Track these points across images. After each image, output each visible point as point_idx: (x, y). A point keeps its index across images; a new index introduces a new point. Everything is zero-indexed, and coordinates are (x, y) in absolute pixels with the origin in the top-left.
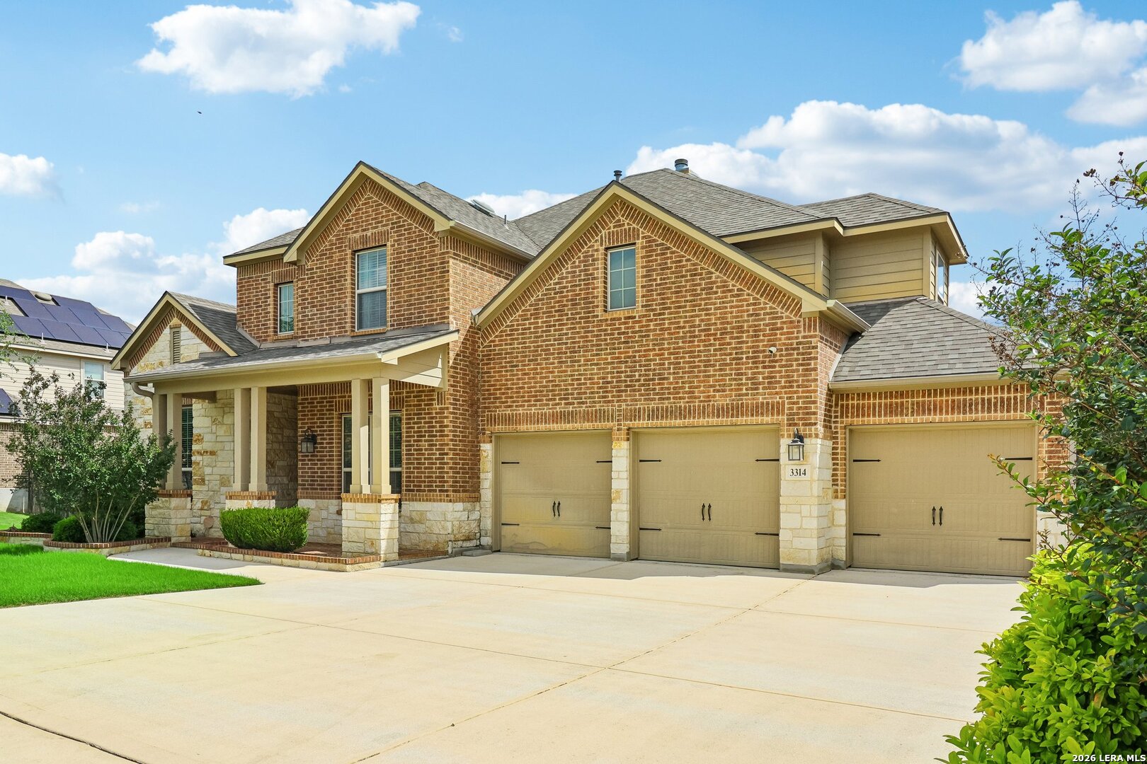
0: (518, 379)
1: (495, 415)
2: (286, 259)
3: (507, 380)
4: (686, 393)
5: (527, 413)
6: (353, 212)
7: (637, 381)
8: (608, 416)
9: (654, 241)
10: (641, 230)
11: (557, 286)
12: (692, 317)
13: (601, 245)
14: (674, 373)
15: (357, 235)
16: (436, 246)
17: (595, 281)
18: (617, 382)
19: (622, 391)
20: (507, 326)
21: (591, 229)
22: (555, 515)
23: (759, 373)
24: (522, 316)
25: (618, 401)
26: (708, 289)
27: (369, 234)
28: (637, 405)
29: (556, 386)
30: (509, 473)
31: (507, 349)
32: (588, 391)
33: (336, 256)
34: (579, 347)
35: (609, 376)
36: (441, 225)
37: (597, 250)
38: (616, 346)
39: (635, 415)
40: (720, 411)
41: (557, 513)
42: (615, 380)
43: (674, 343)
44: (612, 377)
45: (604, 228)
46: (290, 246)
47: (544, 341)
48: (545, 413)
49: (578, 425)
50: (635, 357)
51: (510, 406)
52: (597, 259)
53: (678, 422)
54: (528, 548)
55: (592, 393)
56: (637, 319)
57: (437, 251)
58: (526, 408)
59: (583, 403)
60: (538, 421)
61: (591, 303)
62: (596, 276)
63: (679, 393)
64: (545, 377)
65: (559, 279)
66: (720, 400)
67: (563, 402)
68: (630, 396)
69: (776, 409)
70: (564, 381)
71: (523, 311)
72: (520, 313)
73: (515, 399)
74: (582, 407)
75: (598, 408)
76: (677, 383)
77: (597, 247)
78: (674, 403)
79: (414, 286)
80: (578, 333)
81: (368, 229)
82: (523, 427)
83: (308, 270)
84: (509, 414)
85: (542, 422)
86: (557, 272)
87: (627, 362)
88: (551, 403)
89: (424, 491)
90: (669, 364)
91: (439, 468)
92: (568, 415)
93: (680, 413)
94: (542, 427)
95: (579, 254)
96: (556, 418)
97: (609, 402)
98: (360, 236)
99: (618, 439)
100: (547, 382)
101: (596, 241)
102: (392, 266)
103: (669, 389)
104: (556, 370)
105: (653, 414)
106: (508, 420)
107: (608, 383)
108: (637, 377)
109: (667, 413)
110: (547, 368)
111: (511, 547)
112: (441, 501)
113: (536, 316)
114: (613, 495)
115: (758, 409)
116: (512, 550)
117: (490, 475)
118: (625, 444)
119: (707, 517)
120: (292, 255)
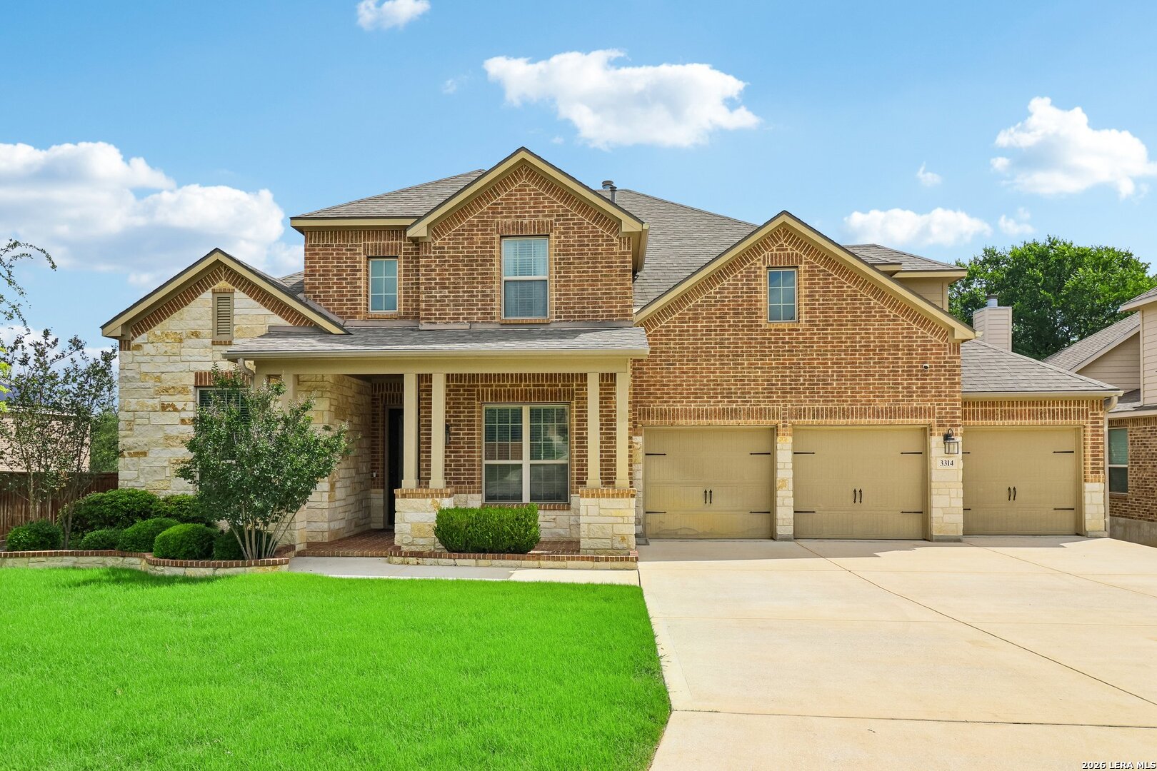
0: (676, 377)
1: (648, 410)
2: (410, 233)
3: (663, 378)
4: (849, 397)
5: (686, 409)
6: (503, 195)
7: (801, 384)
8: (773, 414)
9: (817, 267)
10: (804, 256)
11: (718, 296)
12: (853, 334)
13: (764, 264)
14: (837, 380)
15: (509, 221)
16: (615, 245)
17: (758, 295)
18: (782, 384)
19: (787, 393)
20: (663, 327)
21: (755, 250)
22: (706, 502)
23: (913, 384)
24: (679, 318)
25: (783, 401)
26: (868, 312)
27: (526, 221)
28: (802, 405)
29: (718, 385)
30: (656, 462)
31: (662, 348)
32: (752, 391)
33: (478, 239)
34: (742, 351)
35: (774, 378)
36: (630, 226)
37: (760, 268)
38: (781, 353)
39: (801, 413)
40: (879, 414)
41: (708, 501)
42: (779, 383)
43: (837, 355)
44: (777, 380)
45: (767, 250)
46: (419, 218)
47: (704, 343)
48: (707, 410)
49: (742, 422)
50: (799, 364)
51: (666, 402)
52: (760, 276)
53: (842, 421)
54: (676, 534)
55: (757, 393)
56: (800, 332)
58: (685, 403)
59: (747, 402)
60: (698, 416)
61: (754, 313)
62: (758, 290)
63: (842, 397)
64: (706, 377)
65: (719, 288)
66: (880, 404)
67: (726, 400)
68: (795, 397)
69: (927, 413)
70: (726, 381)
71: (680, 314)
72: (677, 315)
73: (672, 395)
74: (746, 405)
75: (763, 407)
76: (841, 388)
77: (760, 266)
78: (838, 405)
79: (587, 281)
80: (741, 339)
81: (525, 217)
82: (683, 422)
83: (435, 248)
84: (665, 409)
85: (702, 418)
86: (718, 283)
87: (791, 368)
88: (712, 400)
90: (833, 372)
92: (732, 412)
93: (844, 414)
94: (704, 422)
95: (742, 269)
96: (719, 414)
97: (774, 401)
98: (513, 223)
99: (784, 435)
100: (707, 381)
101: (759, 260)
102: (557, 257)
103: (832, 393)
104: (718, 371)
105: (818, 414)
106: (664, 414)
107: (773, 385)
108: (802, 381)
109: (831, 413)
110: (708, 368)
111: (657, 534)
113: (696, 320)
114: (778, 484)
115: (913, 413)
116: (658, 536)
117: (641, 467)
118: (790, 439)
119: (858, 500)
120: (419, 230)
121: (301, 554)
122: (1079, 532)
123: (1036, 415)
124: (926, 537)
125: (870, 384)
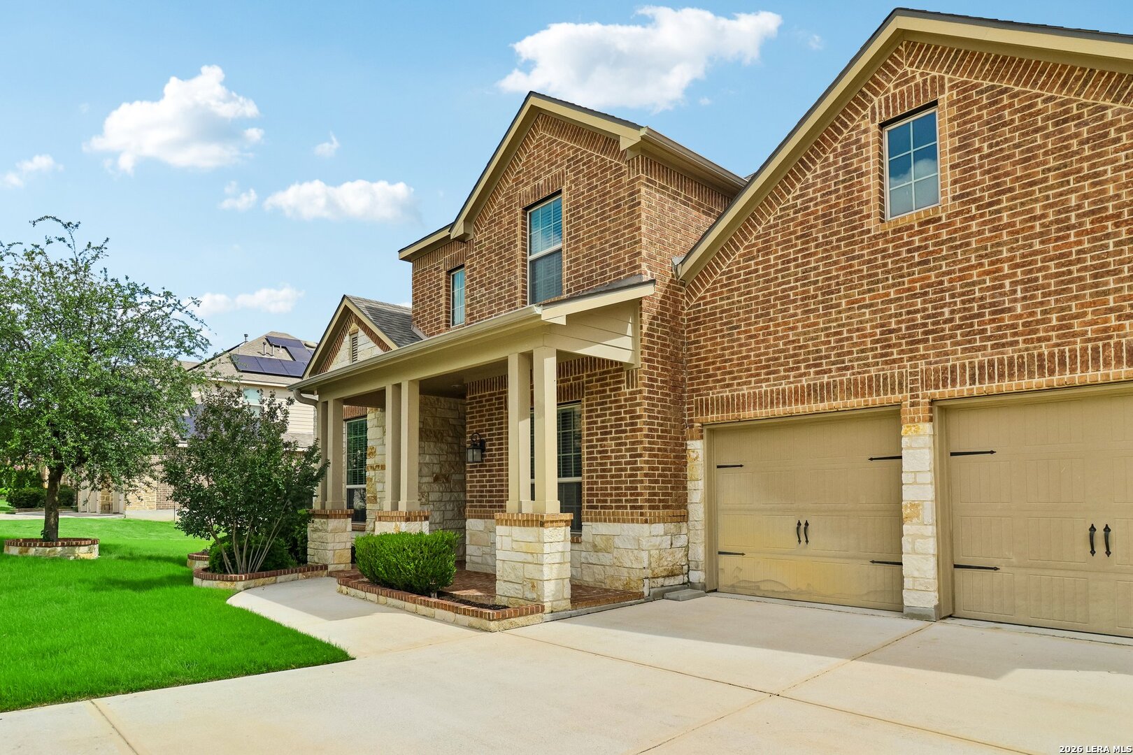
0: (741, 345)
1: (707, 400)
3: (723, 349)
4: (1053, 328)
5: (755, 393)
6: (524, 160)
7: (946, 321)
8: (893, 384)
9: (975, 86)
10: (947, 77)
11: (799, 201)
12: (1061, 194)
13: (873, 120)
14: (1024, 298)
15: (528, 188)
16: (623, 174)
17: (863, 179)
18: (908, 328)
19: (919, 342)
20: (723, 274)
22: (800, 541)
24: (744, 255)
25: (911, 359)
27: (541, 182)
28: (948, 361)
29: (800, 347)
30: (728, 480)
31: (722, 306)
32: (855, 349)
33: (505, 221)
34: (838, 284)
35: (893, 320)
36: (628, 139)
37: (866, 131)
38: (905, 271)
39: (946, 377)
41: (803, 538)
42: (903, 326)
43: (1023, 247)
44: (899, 322)
45: (876, 93)
46: (453, 224)
47: (780, 285)
48: (784, 390)
49: (838, 404)
50: (941, 283)
51: (728, 386)
52: (866, 145)
53: (1038, 381)
54: (758, 588)
55: (863, 351)
56: (944, 221)
57: (625, 179)
58: (753, 385)
59: (846, 368)
60: (772, 403)
61: (856, 213)
62: (864, 170)
63: (1036, 331)
64: (782, 338)
65: (801, 189)
67: (812, 370)
68: (934, 347)
70: (812, 339)
71: (746, 248)
72: (742, 251)
73: (736, 374)
74: (844, 375)
75: (873, 374)
76: (1032, 314)
77: (867, 127)
78: (1027, 349)
79: (596, 234)
80: (836, 263)
81: (540, 177)
82: (749, 414)
83: (476, 244)
84: (727, 397)
85: (778, 403)
86: (798, 180)
87: (926, 294)
88: (792, 374)
89: (611, 508)
90: (1014, 284)
91: (630, 476)
92: (822, 389)
93: (1041, 367)
94: (779, 410)
95: (835, 145)
96: (799, 396)
97: (894, 361)
98: (532, 188)
99: (913, 420)
100: (785, 344)
101: (864, 117)
102: (568, 215)
103: (1014, 326)
104: (800, 324)
105: (983, 372)
106: (726, 405)
107: (891, 331)
108: (947, 316)
109: (1012, 368)
110: (785, 323)
111: (733, 586)
112: (633, 521)
113: (766, 250)
114: (906, 512)
116: (734, 590)
117: (701, 485)
118: (927, 428)
119: (1099, 548)
120: (459, 230)
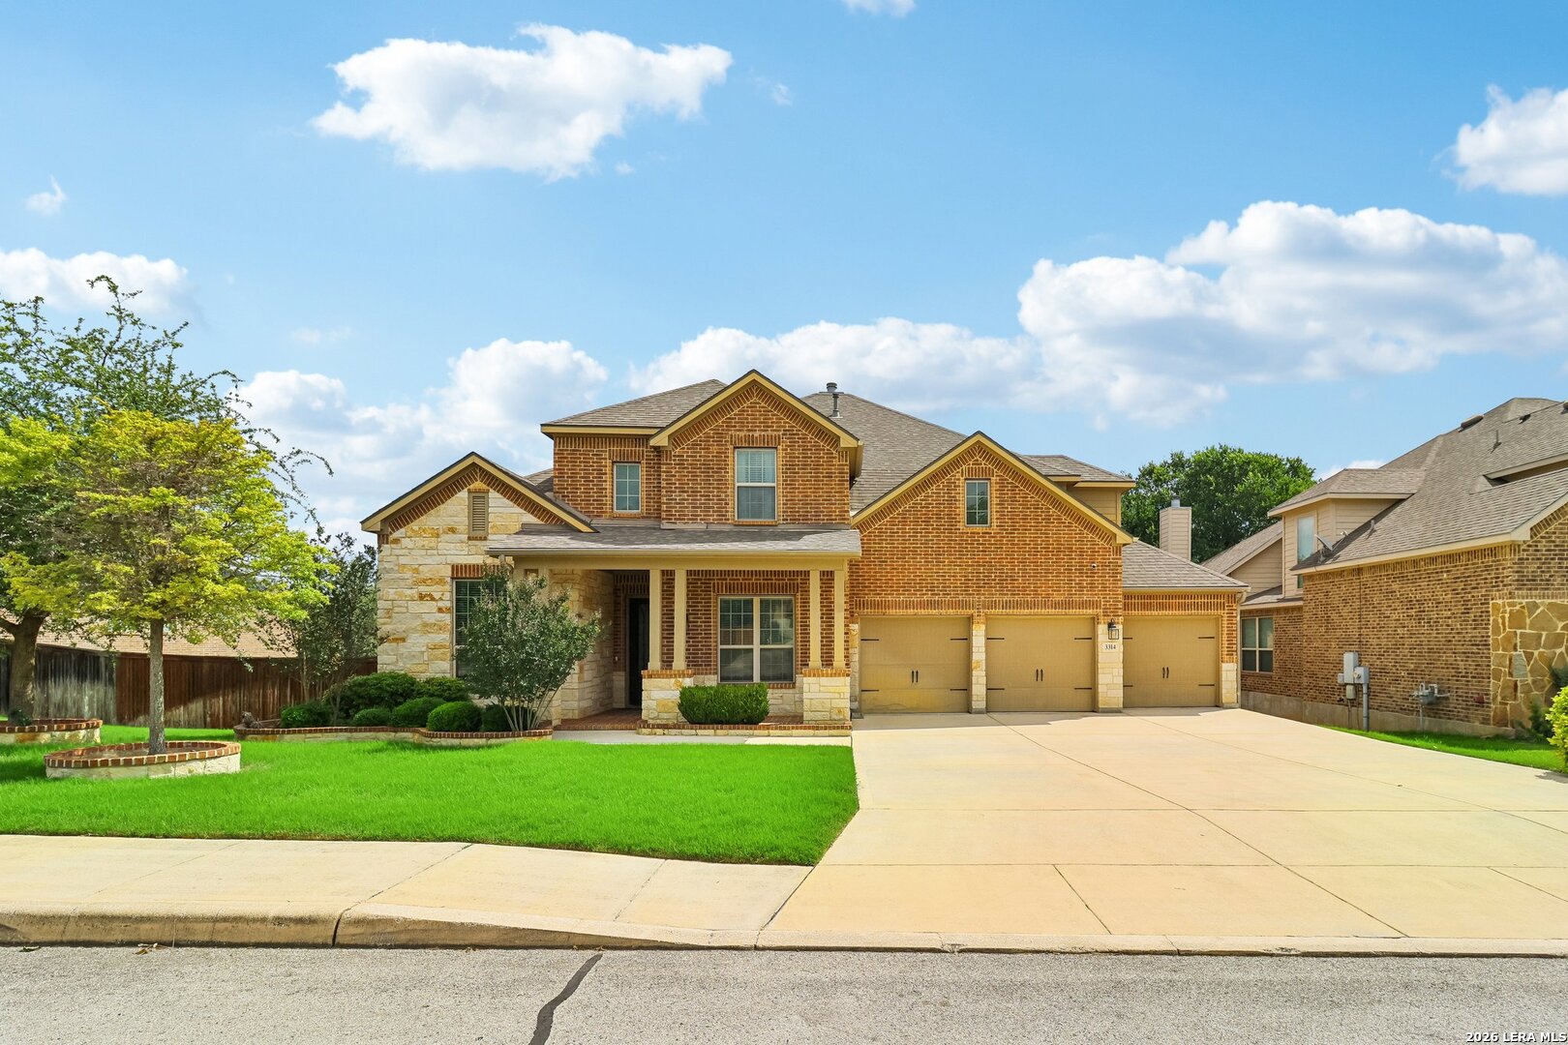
0: (888, 572)
1: (863, 601)
2: (652, 442)
3: (876, 572)
4: (1032, 591)
5: (896, 601)
6: (736, 411)
7: (993, 580)
8: (969, 605)
9: (1006, 480)
10: (995, 471)
11: (923, 503)
12: (1035, 538)
13: (962, 476)
14: (1022, 576)
15: (742, 434)
16: (835, 458)
17: (957, 503)
18: (976, 580)
19: (981, 587)
20: (875, 529)
21: (955, 463)
22: (913, 682)
23: (1084, 580)
24: (890, 522)
25: (978, 595)
26: (1047, 519)
27: (756, 434)
28: (993, 598)
29: (923, 580)
30: (871, 647)
31: (874, 548)
32: (951, 586)
33: (714, 449)
34: (943, 551)
35: (970, 575)
36: (847, 442)
37: (959, 479)
38: (976, 553)
39: (993, 605)
40: (1056, 605)
41: (915, 680)
44: (973, 576)
45: (965, 464)
46: (662, 429)
47: (911, 544)
49: (943, 611)
50: (991, 562)
51: (878, 594)
52: (959, 486)
53: (1026, 611)
54: (888, 709)
55: (955, 587)
56: (992, 535)
57: (836, 462)
58: (895, 596)
59: (947, 595)
60: (907, 607)
61: (953, 518)
62: (957, 498)
63: (1026, 591)
64: (913, 573)
65: (925, 496)
66: (1057, 598)
67: (929, 593)
68: (988, 591)
69: (1095, 605)
72: (888, 519)
73: (883, 589)
74: (946, 598)
75: (961, 599)
76: (1025, 583)
77: (959, 477)
78: (1023, 598)
79: (810, 488)
80: (942, 540)
81: (755, 431)
82: (892, 611)
83: (675, 456)
84: (878, 601)
85: (910, 608)
86: (923, 492)
87: (985, 566)
88: (919, 593)
90: (1019, 569)
92: (934, 603)
93: (1028, 606)
94: (911, 611)
95: (943, 480)
96: (922, 605)
97: (970, 595)
98: (745, 436)
99: (978, 623)
101: (958, 472)
102: (784, 467)
103: (1019, 587)
104: (923, 568)
105: (1006, 605)
106: (876, 606)
107: (969, 580)
108: (993, 578)
109: (1018, 605)
111: (871, 709)
113: (904, 522)
114: (974, 665)
115: (1083, 605)
116: (871, 712)
117: (857, 650)
118: (983, 627)
119: (1039, 678)
120: (661, 440)
121: (556, 728)
122: (1218, 704)
123: (1185, 607)
124: (1094, 709)
125: (1049, 580)
